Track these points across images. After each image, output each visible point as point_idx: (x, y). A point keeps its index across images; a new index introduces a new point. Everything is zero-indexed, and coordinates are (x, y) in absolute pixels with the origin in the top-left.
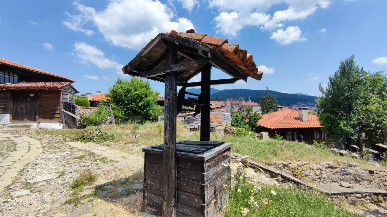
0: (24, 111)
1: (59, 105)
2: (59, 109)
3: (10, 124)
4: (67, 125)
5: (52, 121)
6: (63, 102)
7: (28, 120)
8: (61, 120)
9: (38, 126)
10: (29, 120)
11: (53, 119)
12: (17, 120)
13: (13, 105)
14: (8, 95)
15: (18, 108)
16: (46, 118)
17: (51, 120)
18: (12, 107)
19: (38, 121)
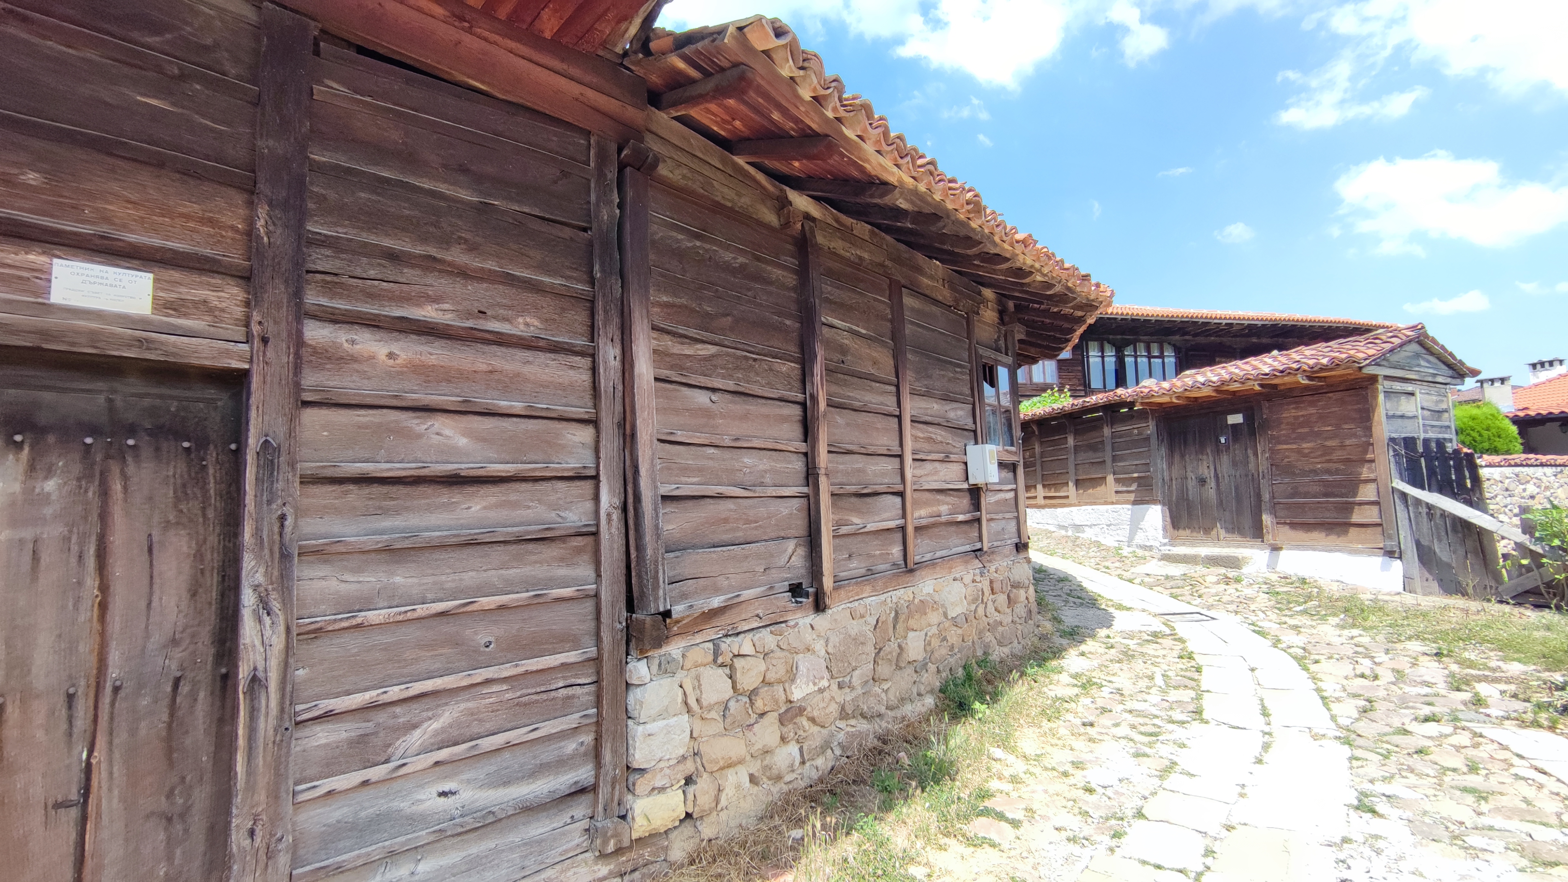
0: (1211, 491)
1: (1369, 456)
2: (1374, 480)
3: (1165, 545)
4: (1430, 571)
5: (1340, 541)
6: (1392, 440)
7: (1228, 531)
8: (1390, 537)
9: (1272, 566)
10: (1233, 533)
11: (1346, 532)
12: (1188, 532)
13: (1170, 465)
14: (1150, 428)
15: (1186, 478)
16: (1307, 527)
17: (1333, 537)
18: (1167, 478)
19: (1269, 538)
